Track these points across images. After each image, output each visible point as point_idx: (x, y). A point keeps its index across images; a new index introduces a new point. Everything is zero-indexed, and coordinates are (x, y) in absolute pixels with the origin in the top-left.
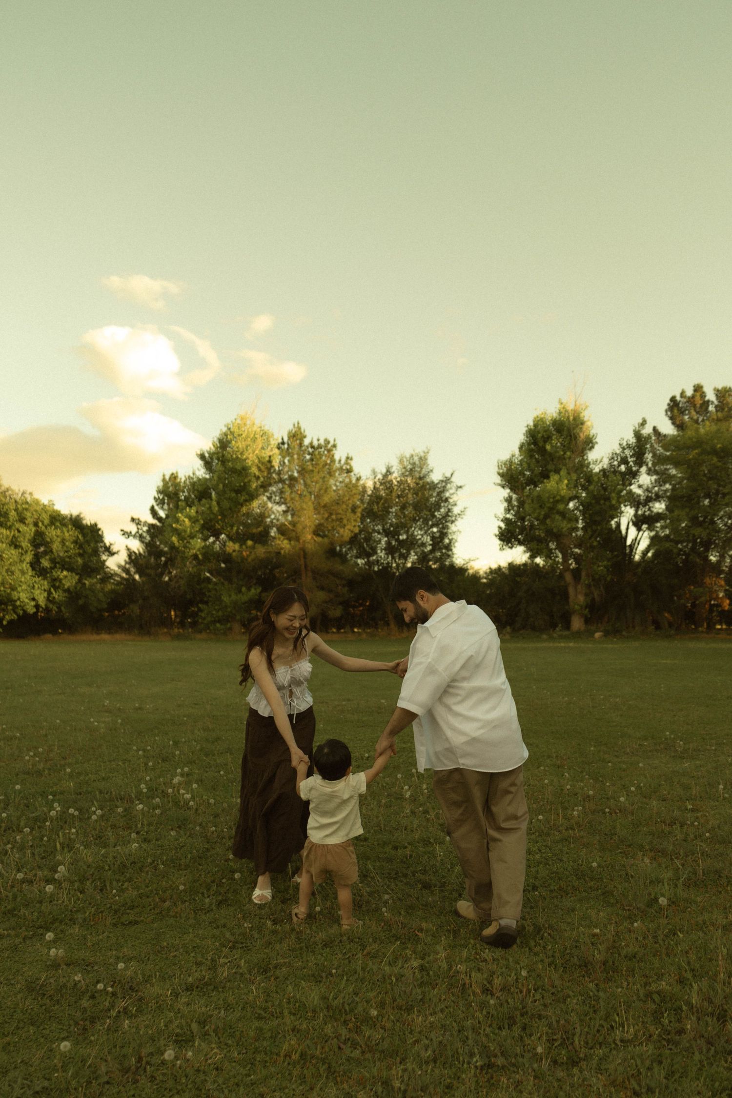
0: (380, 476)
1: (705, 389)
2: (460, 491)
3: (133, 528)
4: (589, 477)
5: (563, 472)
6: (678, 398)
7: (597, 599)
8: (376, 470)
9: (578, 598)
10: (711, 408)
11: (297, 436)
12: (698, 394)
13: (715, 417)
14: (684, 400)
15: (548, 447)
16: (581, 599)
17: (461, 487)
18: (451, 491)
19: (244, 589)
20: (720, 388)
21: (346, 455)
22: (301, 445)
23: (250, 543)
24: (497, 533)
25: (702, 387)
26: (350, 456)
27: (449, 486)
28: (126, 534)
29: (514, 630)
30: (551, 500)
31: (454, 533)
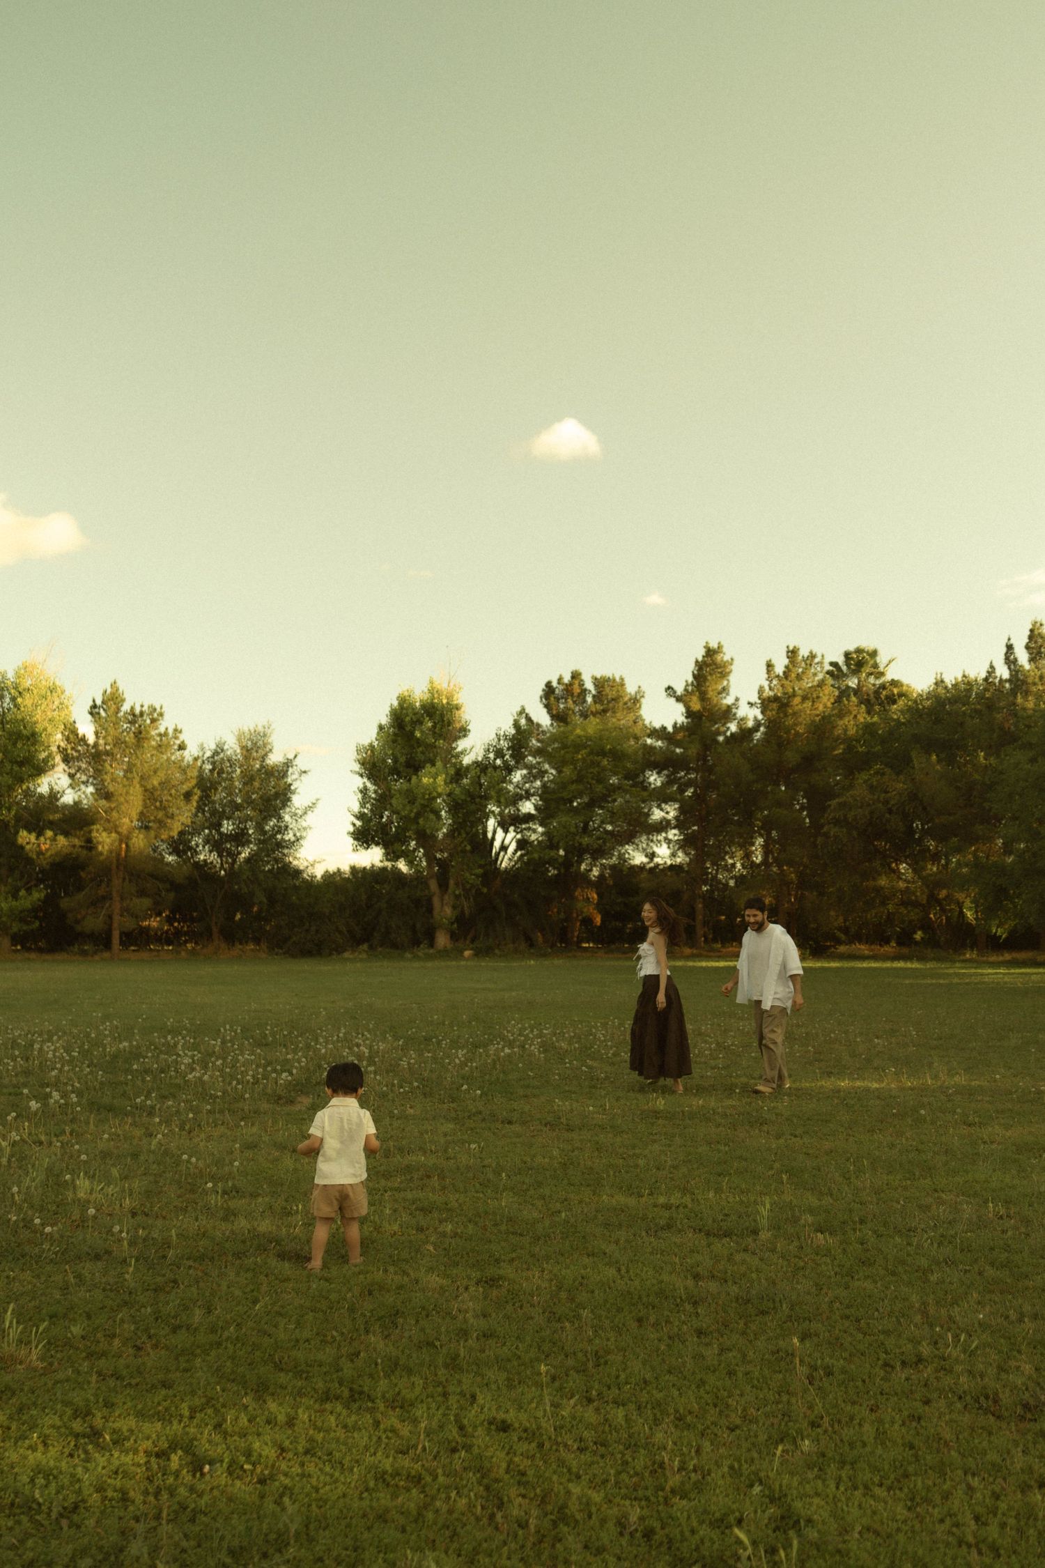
0: (208, 754)
1: (583, 677)
2: (304, 777)
4: (460, 772)
5: (439, 764)
6: (555, 684)
7: (467, 912)
8: (203, 745)
9: (444, 911)
10: (589, 699)
11: (113, 699)
12: (577, 682)
13: (594, 710)
14: (561, 687)
15: (418, 734)
16: (448, 911)
17: (305, 772)
18: (294, 777)
19: (22, 893)
20: (599, 677)
21: (174, 727)
22: (118, 710)
23: (49, 833)
24: (351, 829)
25: (580, 674)
26: (179, 728)
27: (291, 770)
29: (371, 947)
30: (427, 797)
31: (305, 829)
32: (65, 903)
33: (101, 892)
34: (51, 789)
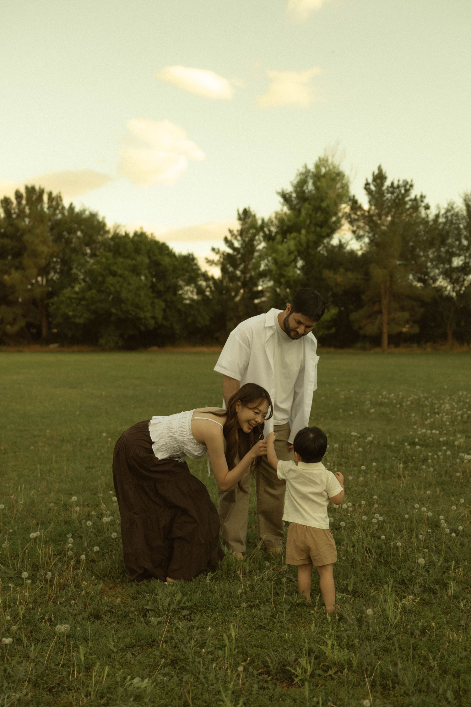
0: (443, 211)
3: (216, 258)
8: (440, 206)
11: (380, 178)
21: (420, 194)
23: (342, 271)
28: (210, 262)
32: (354, 316)
33: (376, 308)
34: (340, 241)
